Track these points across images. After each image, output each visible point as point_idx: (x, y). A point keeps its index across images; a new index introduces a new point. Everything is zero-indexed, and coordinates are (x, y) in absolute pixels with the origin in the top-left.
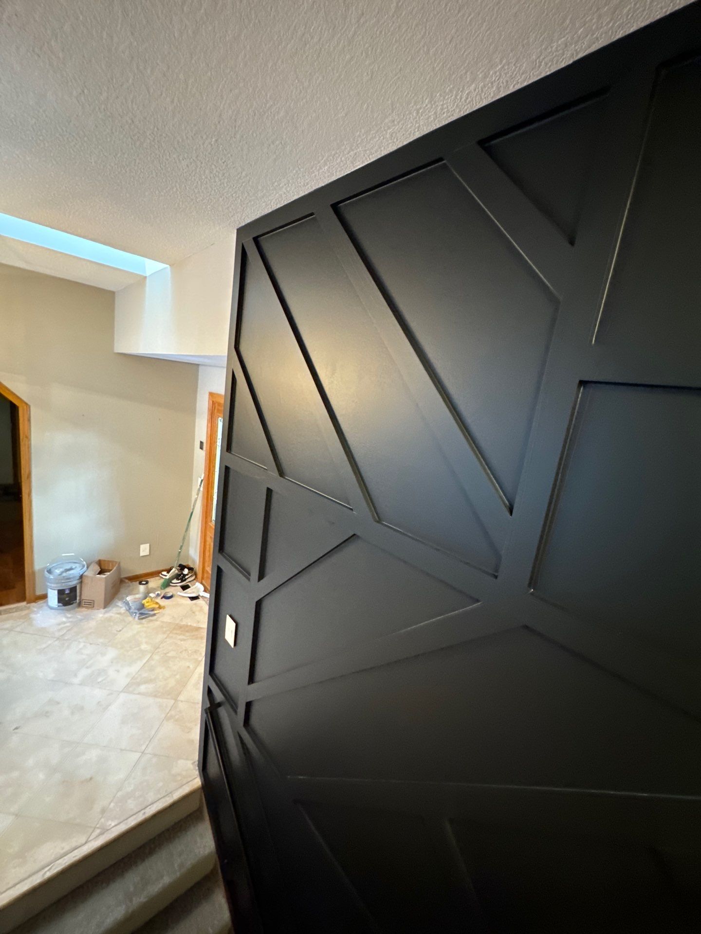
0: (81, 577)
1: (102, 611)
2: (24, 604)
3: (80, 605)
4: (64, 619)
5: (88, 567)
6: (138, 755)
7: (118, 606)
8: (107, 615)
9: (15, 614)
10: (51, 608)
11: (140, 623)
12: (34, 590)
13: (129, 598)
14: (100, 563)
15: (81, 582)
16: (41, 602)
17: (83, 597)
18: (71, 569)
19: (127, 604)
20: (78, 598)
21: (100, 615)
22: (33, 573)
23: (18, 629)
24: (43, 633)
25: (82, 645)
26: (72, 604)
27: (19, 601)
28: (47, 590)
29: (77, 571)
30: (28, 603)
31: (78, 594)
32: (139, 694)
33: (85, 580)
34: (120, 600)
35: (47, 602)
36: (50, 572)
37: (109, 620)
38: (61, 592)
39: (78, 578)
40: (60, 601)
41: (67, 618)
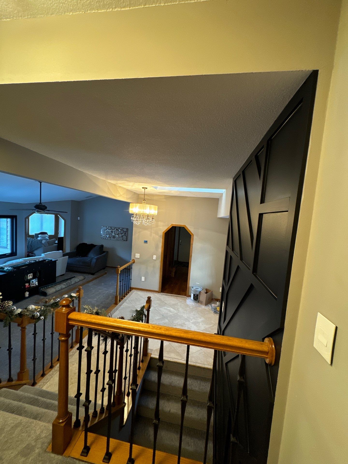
0: (200, 292)
1: (204, 306)
2: (186, 297)
3: (198, 302)
4: (194, 304)
5: (203, 289)
7: (209, 306)
8: (205, 308)
9: (183, 298)
10: (191, 300)
11: (214, 314)
12: (189, 293)
13: (213, 305)
14: (206, 290)
15: (200, 294)
16: (189, 297)
17: (200, 300)
19: (212, 306)
20: (198, 299)
22: (189, 287)
23: (183, 303)
24: (188, 306)
25: (196, 313)
26: (196, 300)
27: (185, 295)
28: (191, 294)
29: (199, 290)
30: (187, 297)
31: (199, 298)
33: (201, 294)
35: (191, 298)
38: (194, 295)
39: (199, 292)
40: (194, 298)
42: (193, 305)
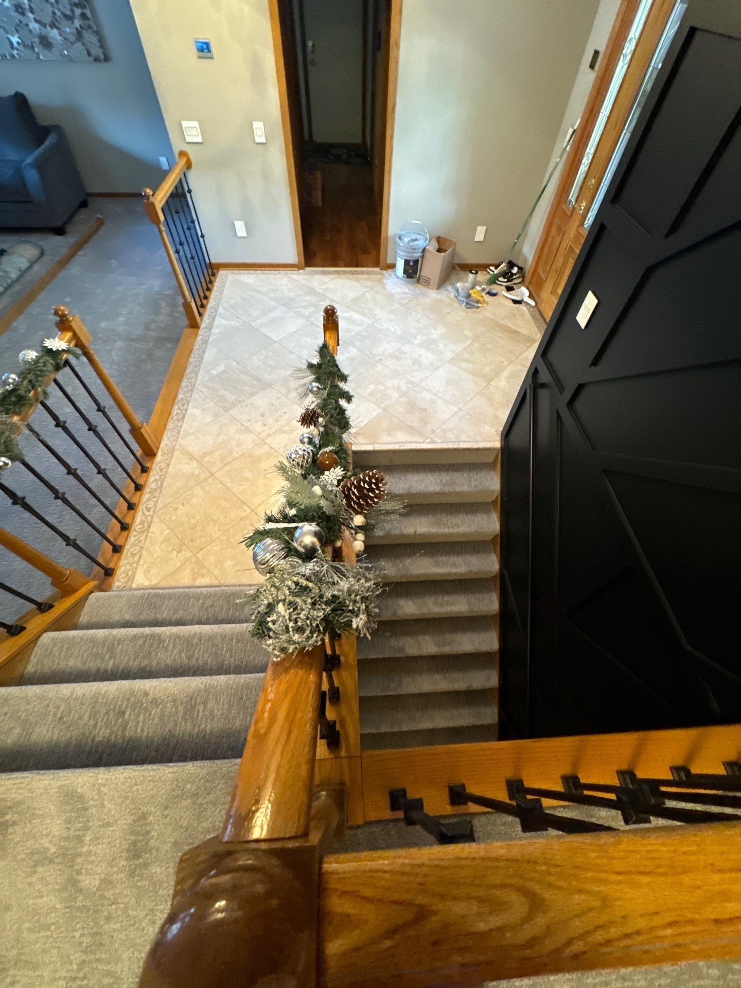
1: (435, 291)
2: (377, 269)
3: (418, 281)
4: (407, 291)
5: (430, 241)
6: (456, 409)
7: (448, 290)
8: (439, 297)
9: (372, 276)
10: (398, 278)
11: (466, 312)
12: (386, 259)
13: (459, 285)
14: (439, 240)
15: (423, 257)
16: (390, 271)
17: (422, 273)
18: (416, 240)
19: (457, 290)
21: (433, 295)
22: (387, 238)
23: (375, 289)
24: (392, 297)
25: (420, 315)
27: (375, 266)
28: (396, 259)
29: (421, 243)
30: (381, 269)
32: (461, 368)
33: (427, 255)
34: (450, 284)
35: (395, 271)
36: (400, 238)
37: (441, 301)
41: (409, 289)
42: (406, 293)
